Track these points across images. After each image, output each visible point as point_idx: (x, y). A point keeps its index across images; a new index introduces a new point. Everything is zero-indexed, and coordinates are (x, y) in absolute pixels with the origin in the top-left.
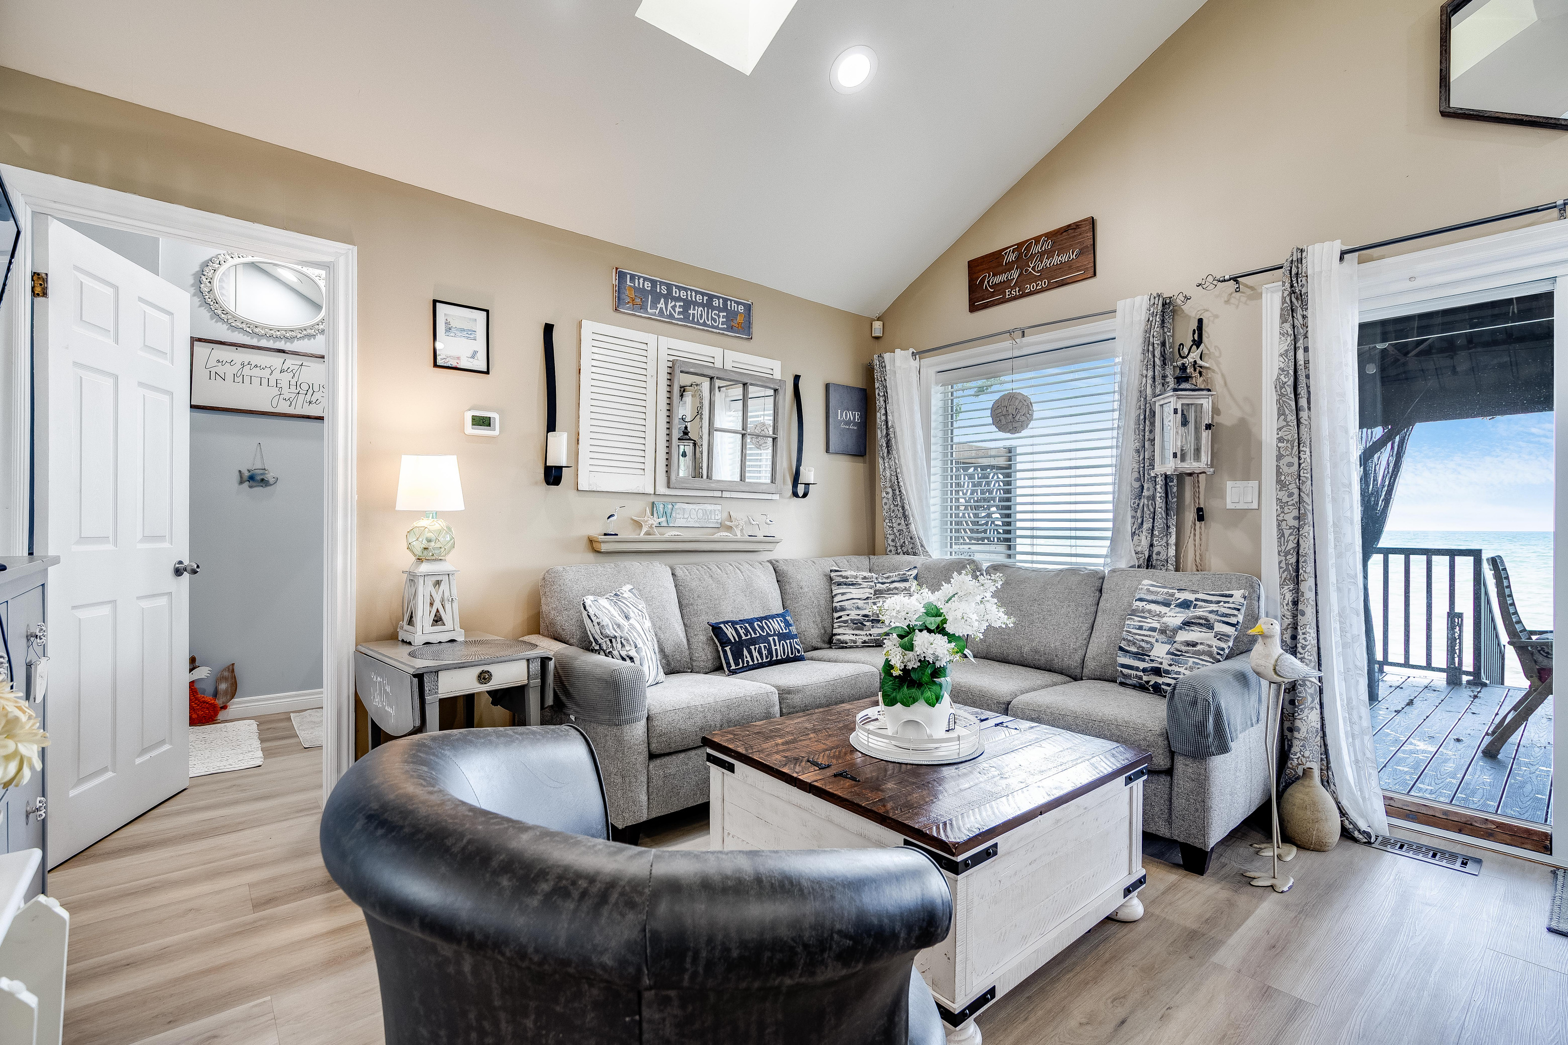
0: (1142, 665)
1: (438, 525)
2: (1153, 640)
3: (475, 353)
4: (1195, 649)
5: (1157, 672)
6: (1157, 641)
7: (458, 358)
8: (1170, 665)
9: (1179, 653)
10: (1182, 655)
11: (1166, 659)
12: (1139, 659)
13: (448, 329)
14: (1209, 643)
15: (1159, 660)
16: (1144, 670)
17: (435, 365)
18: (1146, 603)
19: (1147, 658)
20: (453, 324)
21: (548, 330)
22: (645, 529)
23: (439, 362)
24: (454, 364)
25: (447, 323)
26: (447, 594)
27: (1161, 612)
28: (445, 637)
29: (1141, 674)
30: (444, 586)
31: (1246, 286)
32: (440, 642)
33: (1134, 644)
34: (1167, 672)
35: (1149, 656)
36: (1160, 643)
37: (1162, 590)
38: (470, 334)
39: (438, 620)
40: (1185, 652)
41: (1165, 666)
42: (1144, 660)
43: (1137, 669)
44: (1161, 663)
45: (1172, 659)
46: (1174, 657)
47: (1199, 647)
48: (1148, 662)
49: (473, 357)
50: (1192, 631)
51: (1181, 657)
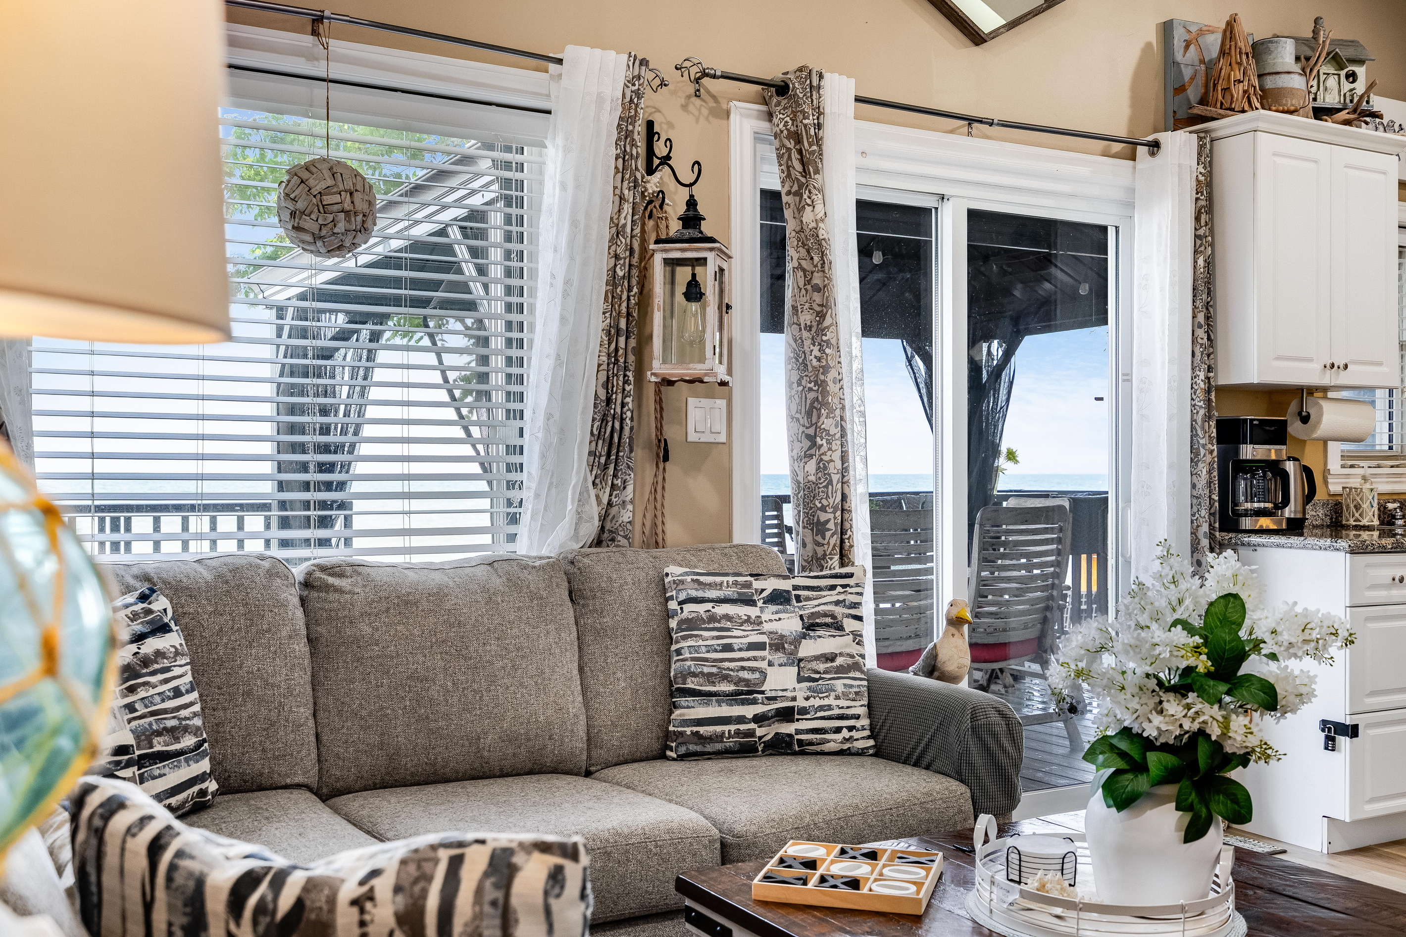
0: (749, 711)
2: (763, 665)
4: (834, 664)
5: (787, 715)
6: (770, 664)
8: (807, 699)
9: (817, 676)
10: (821, 678)
11: (801, 689)
12: (743, 703)
14: (848, 651)
15: (789, 694)
16: (759, 719)
18: (712, 604)
19: (759, 696)
27: (749, 617)
29: (752, 726)
31: (708, 92)
33: (726, 678)
34: (803, 711)
35: (763, 692)
36: (776, 667)
37: (725, 579)
40: (824, 673)
41: (801, 703)
42: (754, 702)
43: (741, 720)
44: (794, 699)
45: (809, 689)
46: (811, 684)
47: (839, 661)
48: (763, 703)
50: (820, 637)
51: (820, 682)
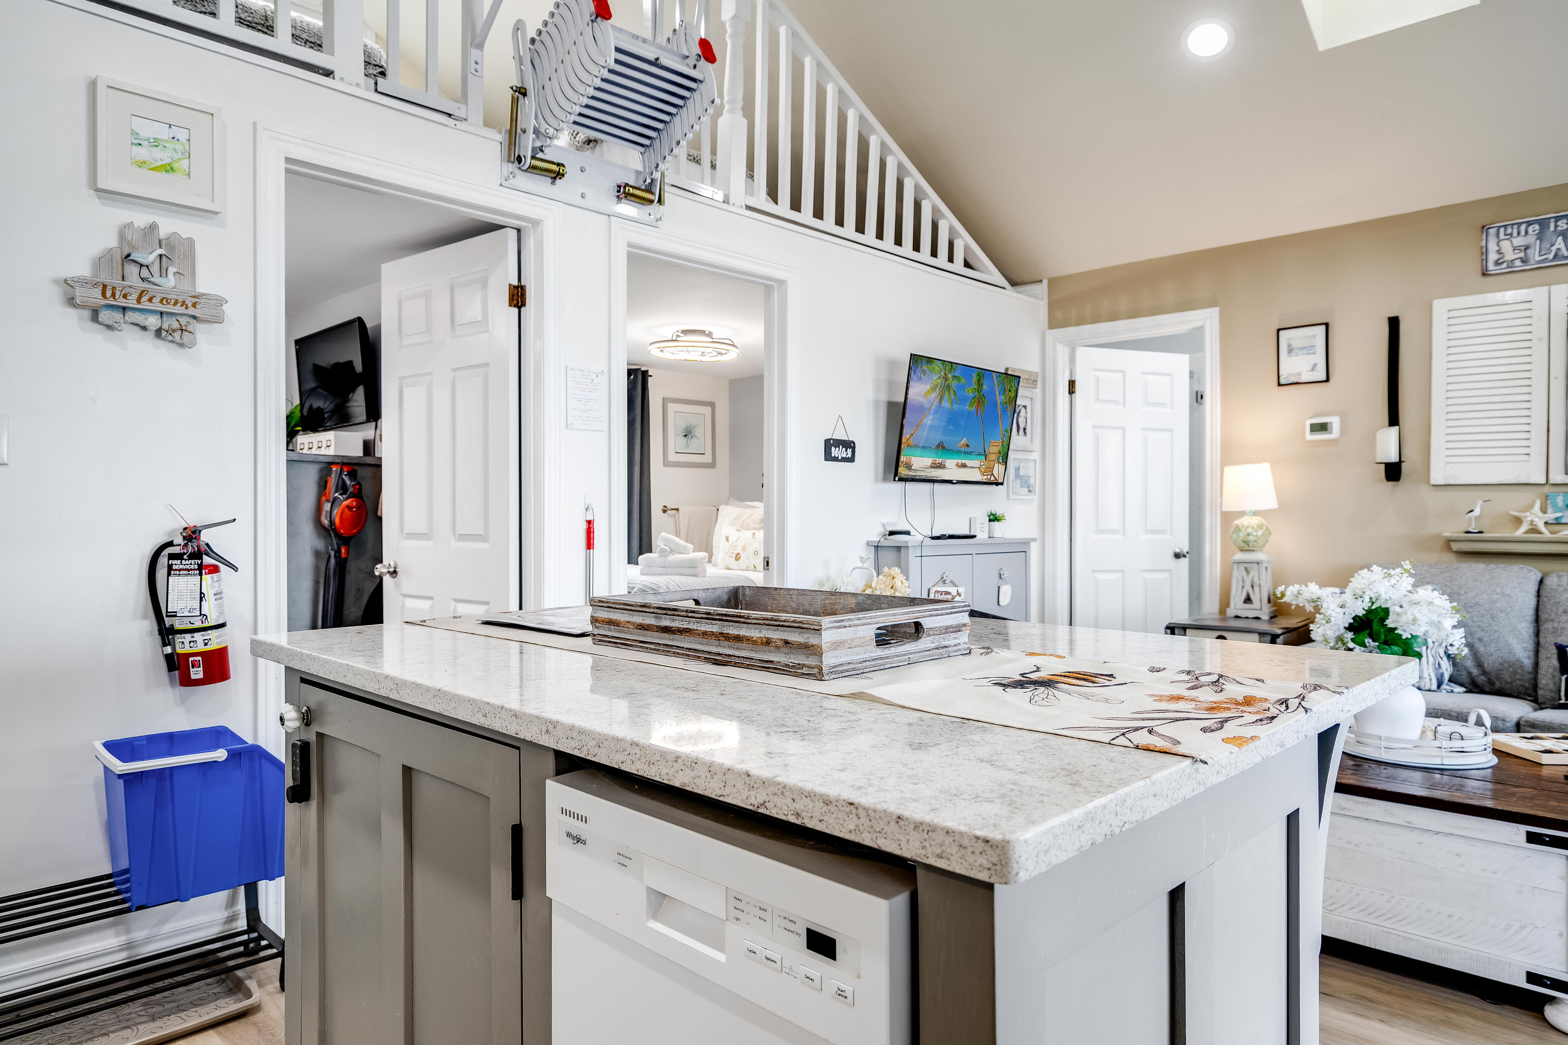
1: (1255, 521)
3: (1315, 365)
7: (1299, 374)
13: (1290, 350)
17: (1279, 385)
20: (1295, 345)
21: (1394, 323)
22: (1524, 528)
23: (1282, 381)
24: (1295, 380)
25: (1289, 346)
26: (1256, 579)
28: (1252, 614)
30: (1254, 573)
32: (1247, 618)
38: (1310, 350)
39: (1248, 600)
49: (1313, 370)
